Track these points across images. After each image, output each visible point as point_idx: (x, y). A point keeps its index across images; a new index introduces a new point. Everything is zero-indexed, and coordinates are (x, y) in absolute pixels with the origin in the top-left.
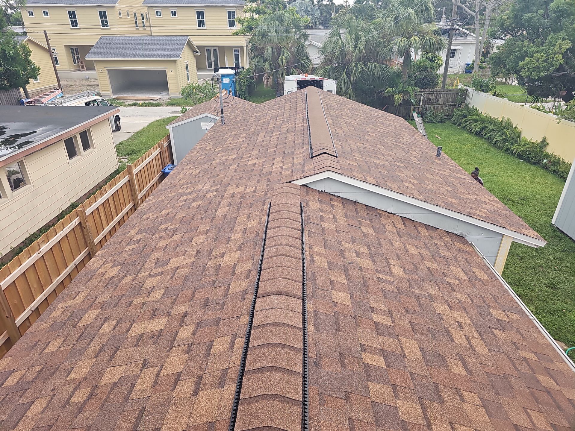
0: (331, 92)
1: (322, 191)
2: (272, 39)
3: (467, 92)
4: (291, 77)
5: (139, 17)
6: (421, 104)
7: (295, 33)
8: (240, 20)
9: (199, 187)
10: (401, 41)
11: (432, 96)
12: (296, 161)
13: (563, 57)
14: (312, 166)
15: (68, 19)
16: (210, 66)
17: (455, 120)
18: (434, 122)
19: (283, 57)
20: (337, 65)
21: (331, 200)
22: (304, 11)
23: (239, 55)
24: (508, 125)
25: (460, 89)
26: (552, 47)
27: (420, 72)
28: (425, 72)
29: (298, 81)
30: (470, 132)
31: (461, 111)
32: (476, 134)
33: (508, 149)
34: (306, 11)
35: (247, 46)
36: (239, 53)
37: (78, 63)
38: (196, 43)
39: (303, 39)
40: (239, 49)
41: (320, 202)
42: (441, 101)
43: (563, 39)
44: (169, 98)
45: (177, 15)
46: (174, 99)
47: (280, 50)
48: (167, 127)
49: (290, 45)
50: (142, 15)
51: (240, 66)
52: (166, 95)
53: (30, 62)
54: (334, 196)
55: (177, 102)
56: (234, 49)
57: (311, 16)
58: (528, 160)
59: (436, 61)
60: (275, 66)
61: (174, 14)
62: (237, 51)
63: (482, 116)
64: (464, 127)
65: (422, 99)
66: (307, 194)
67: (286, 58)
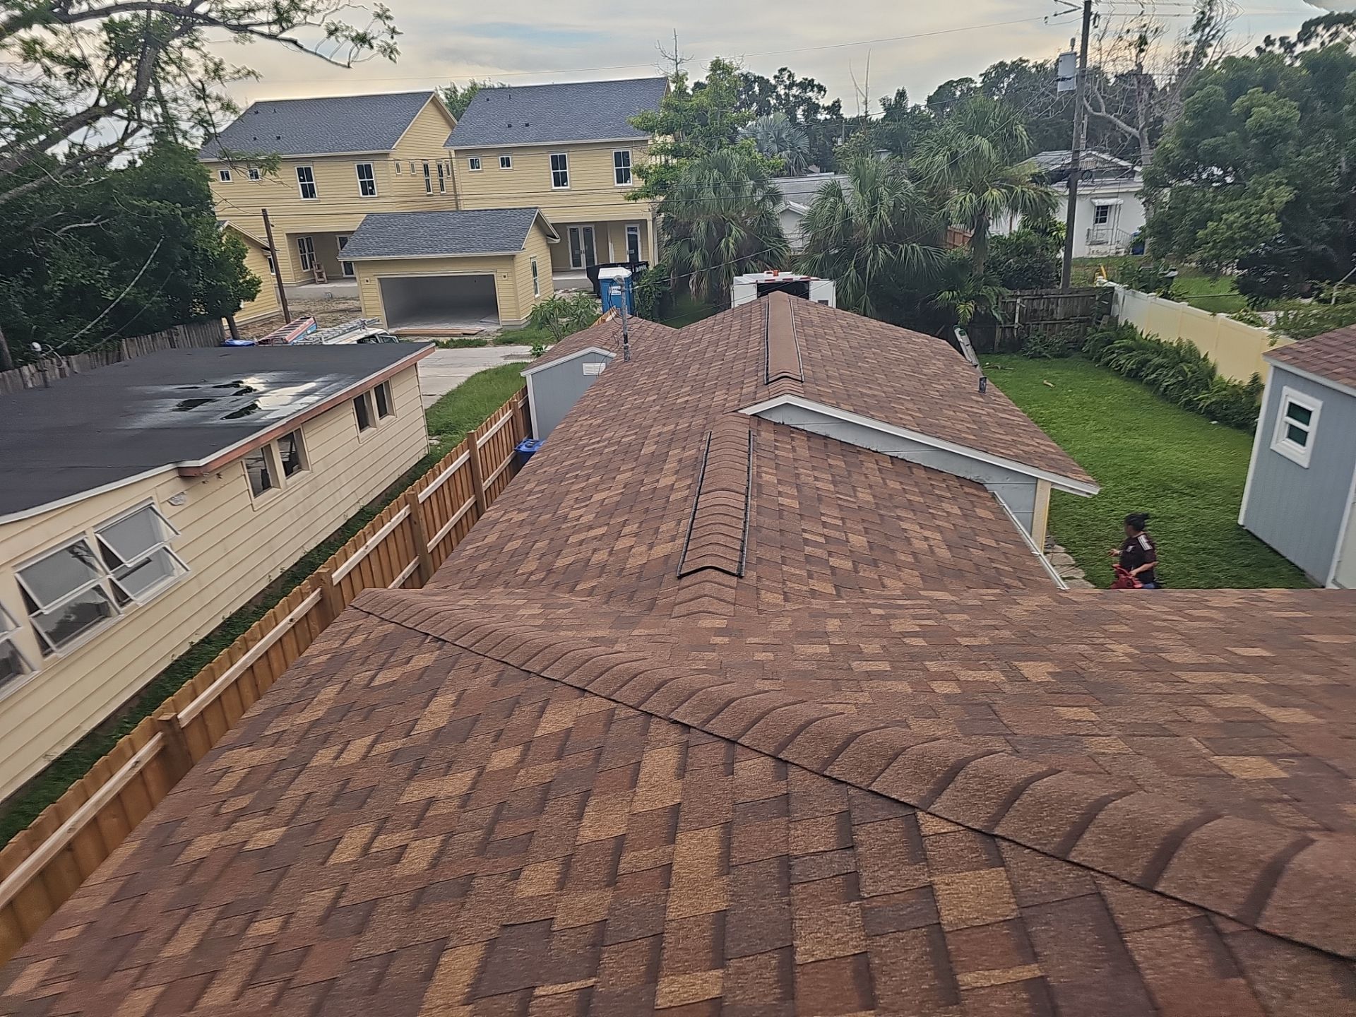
0: (826, 302)
1: (779, 423)
2: (707, 206)
3: (1113, 293)
4: (747, 279)
5: (433, 171)
6: (1017, 321)
7: (754, 191)
8: (641, 171)
9: (607, 435)
10: (965, 199)
11: (1039, 304)
12: (744, 391)
13: (1278, 220)
14: (767, 392)
15: (297, 184)
16: (577, 263)
17: (1088, 351)
18: (1045, 356)
19: (730, 239)
20: (837, 251)
21: (793, 432)
22: (773, 142)
23: (636, 236)
24: (1191, 355)
25: (1097, 287)
26: (1256, 201)
27: (1019, 256)
28: (1029, 256)
29: (758, 284)
30: (1118, 372)
31: (1102, 331)
32: (1129, 375)
33: (1189, 402)
34: (779, 140)
35: (654, 219)
36: (638, 234)
37: (312, 267)
38: (551, 217)
39: (771, 203)
40: (638, 226)
41: (775, 433)
42: (1059, 313)
43: (1278, 184)
44: (498, 330)
45: (513, 164)
46: (509, 332)
47: (723, 226)
48: (522, 374)
49: (743, 215)
50: (440, 167)
51: (640, 260)
52: (491, 323)
53: (244, 271)
54: (797, 429)
55: (515, 336)
56: (627, 226)
57: (789, 151)
58: (1225, 421)
59: (1054, 234)
60: (713, 257)
61: (505, 162)
62: (632, 231)
63: (1141, 341)
64: (1107, 363)
65: (1017, 311)
66: (759, 424)
67: (736, 240)
